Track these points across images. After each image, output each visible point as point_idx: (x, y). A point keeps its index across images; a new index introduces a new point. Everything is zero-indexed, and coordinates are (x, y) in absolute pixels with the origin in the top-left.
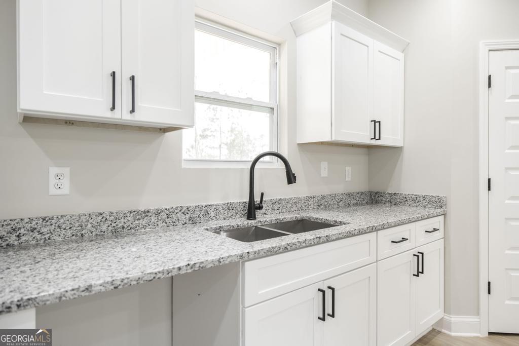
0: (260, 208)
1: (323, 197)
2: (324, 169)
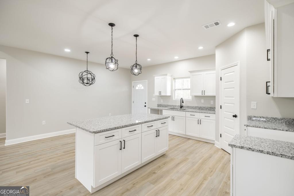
0: (182, 107)
1: (201, 107)
2: (202, 101)
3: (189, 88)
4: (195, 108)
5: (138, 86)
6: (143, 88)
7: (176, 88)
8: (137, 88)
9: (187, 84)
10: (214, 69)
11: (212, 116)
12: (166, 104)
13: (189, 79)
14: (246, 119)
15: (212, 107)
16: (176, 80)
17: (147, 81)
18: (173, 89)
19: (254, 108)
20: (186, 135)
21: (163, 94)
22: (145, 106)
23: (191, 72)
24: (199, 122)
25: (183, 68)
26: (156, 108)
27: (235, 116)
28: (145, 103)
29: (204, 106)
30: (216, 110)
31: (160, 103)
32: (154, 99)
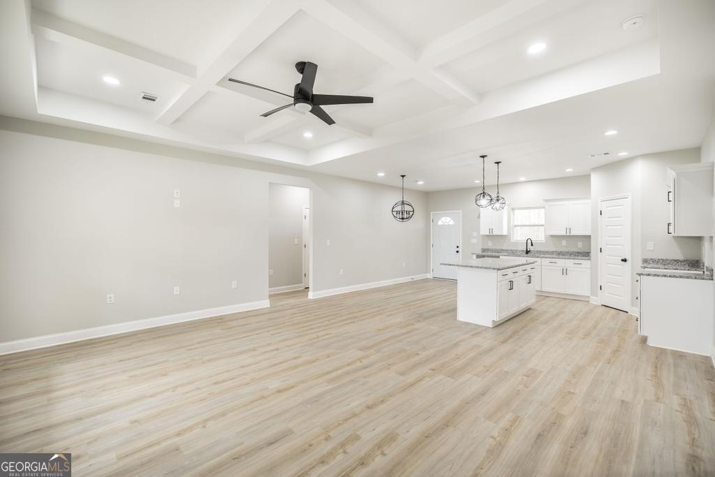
0: (530, 251)
1: (561, 252)
2: (564, 243)
3: (543, 223)
4: (552, 253)
5: (444, 219)
6: (452, 223)
7: (516, 224)
8: (440, 223)
9: (538, 217)
10: (589, 198)
11: (585, 263)
12: (498, 248)
13: (543, 210)
14: (640, 263)
15: (580, 251)
16: (516, 211)
17: (461, 211)
18: (512, 224)
19: (650, 249)
20: (541, 291)
21: (495, 233)
22: (458, 252)
23: (547, 201)
24: (565, 272)
25: (528, 193)
26: (480, 253)
27: (625, 260)
28: (458, 247)
29: (567, 250)
30: (592, 254)
31: (486, 247)
32: (474, 241)
